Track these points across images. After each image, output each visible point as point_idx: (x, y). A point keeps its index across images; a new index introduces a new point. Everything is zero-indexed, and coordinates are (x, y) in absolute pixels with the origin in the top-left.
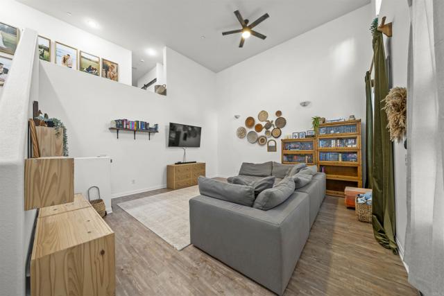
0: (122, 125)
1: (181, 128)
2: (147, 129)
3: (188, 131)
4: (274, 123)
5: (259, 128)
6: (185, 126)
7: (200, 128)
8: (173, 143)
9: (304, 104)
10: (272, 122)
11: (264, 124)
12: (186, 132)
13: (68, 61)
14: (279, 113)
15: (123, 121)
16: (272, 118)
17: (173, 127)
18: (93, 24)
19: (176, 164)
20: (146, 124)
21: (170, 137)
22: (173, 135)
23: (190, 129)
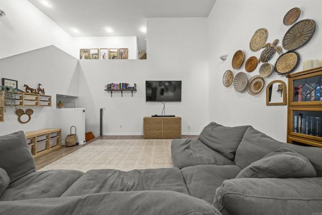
0: (111, 87)
1: (157, 84)
2: (126, 88)
3: (165, 86)
5: (251, 64)
6: (160, 82)
7: (181, 82)
8: (151, 98)
12: (163, 87)
13: (105, 57)
15: (111, 85)
16: (278, 34)
17: (149, 84)
18: (109, 30)
19: (152, 116)
20: (126, 85)
21: (146, 93)
22: (150, 92)
23: (167, 84)
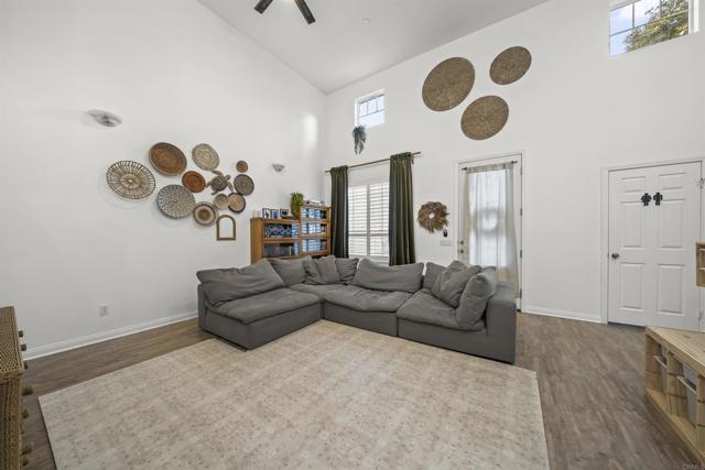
4: (231, 181)
9: (279, 168)
10: (229, 177)
11: (208, 176)
14: (242, 166)
16: (228, 170)
